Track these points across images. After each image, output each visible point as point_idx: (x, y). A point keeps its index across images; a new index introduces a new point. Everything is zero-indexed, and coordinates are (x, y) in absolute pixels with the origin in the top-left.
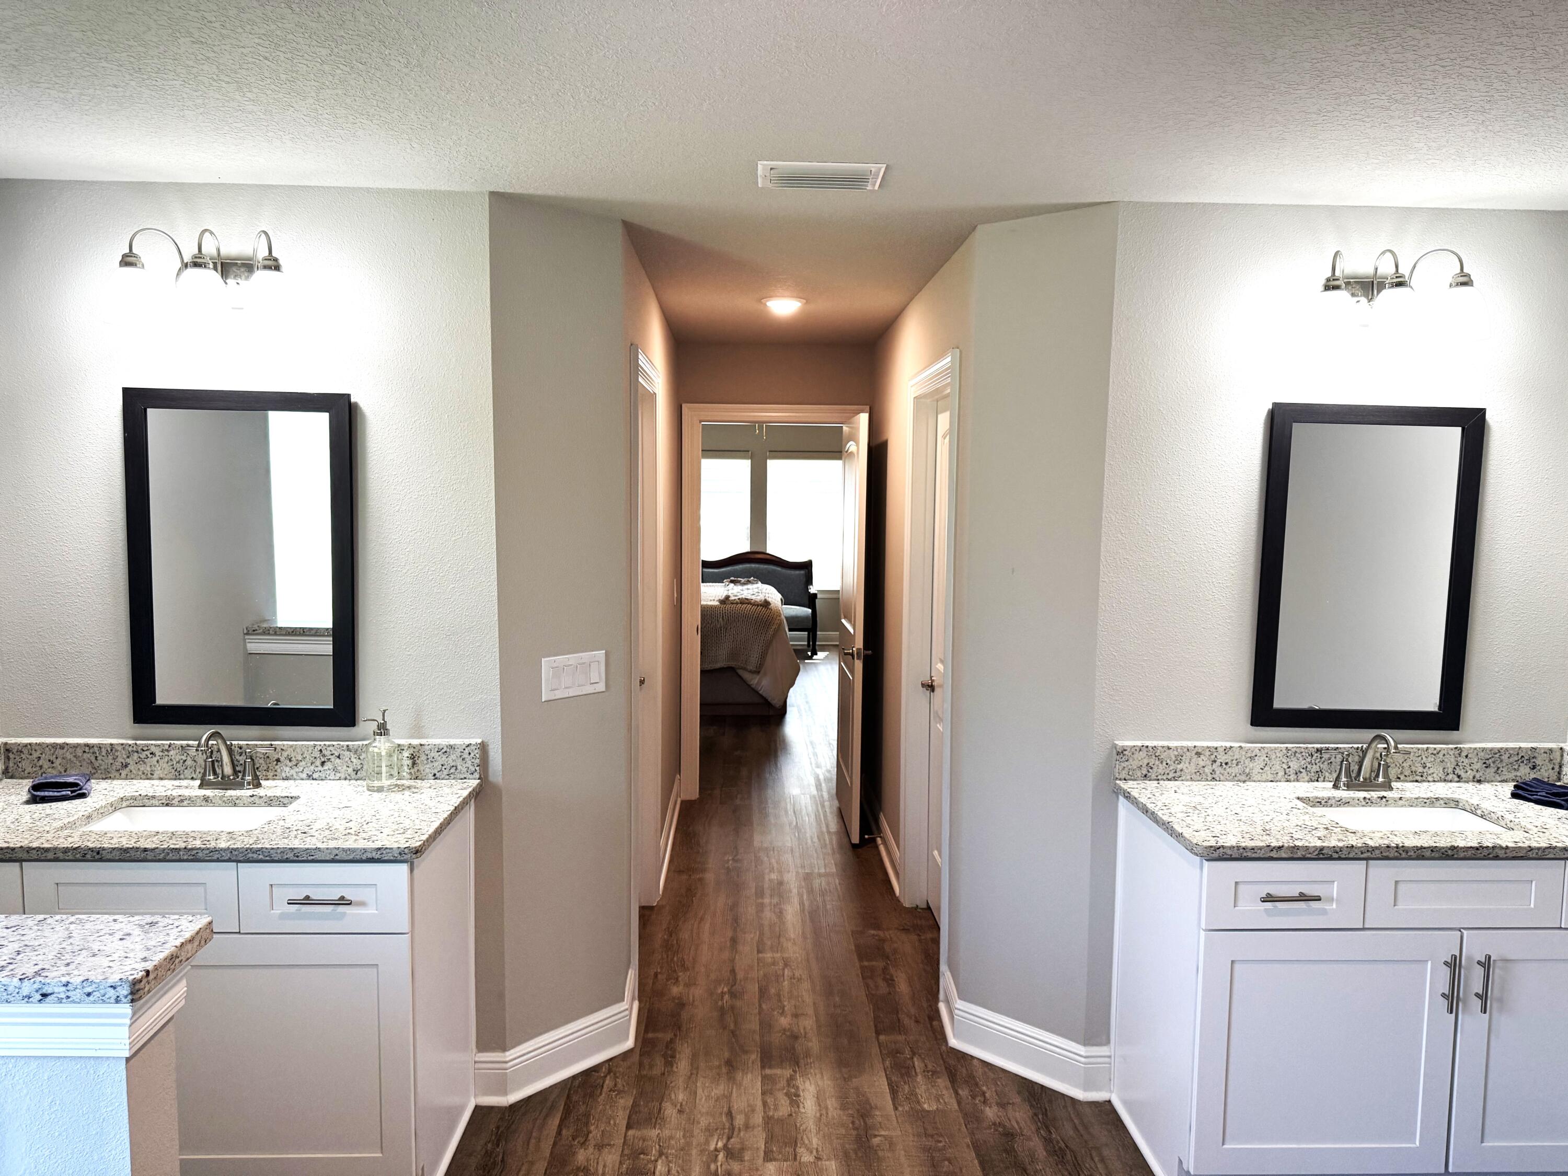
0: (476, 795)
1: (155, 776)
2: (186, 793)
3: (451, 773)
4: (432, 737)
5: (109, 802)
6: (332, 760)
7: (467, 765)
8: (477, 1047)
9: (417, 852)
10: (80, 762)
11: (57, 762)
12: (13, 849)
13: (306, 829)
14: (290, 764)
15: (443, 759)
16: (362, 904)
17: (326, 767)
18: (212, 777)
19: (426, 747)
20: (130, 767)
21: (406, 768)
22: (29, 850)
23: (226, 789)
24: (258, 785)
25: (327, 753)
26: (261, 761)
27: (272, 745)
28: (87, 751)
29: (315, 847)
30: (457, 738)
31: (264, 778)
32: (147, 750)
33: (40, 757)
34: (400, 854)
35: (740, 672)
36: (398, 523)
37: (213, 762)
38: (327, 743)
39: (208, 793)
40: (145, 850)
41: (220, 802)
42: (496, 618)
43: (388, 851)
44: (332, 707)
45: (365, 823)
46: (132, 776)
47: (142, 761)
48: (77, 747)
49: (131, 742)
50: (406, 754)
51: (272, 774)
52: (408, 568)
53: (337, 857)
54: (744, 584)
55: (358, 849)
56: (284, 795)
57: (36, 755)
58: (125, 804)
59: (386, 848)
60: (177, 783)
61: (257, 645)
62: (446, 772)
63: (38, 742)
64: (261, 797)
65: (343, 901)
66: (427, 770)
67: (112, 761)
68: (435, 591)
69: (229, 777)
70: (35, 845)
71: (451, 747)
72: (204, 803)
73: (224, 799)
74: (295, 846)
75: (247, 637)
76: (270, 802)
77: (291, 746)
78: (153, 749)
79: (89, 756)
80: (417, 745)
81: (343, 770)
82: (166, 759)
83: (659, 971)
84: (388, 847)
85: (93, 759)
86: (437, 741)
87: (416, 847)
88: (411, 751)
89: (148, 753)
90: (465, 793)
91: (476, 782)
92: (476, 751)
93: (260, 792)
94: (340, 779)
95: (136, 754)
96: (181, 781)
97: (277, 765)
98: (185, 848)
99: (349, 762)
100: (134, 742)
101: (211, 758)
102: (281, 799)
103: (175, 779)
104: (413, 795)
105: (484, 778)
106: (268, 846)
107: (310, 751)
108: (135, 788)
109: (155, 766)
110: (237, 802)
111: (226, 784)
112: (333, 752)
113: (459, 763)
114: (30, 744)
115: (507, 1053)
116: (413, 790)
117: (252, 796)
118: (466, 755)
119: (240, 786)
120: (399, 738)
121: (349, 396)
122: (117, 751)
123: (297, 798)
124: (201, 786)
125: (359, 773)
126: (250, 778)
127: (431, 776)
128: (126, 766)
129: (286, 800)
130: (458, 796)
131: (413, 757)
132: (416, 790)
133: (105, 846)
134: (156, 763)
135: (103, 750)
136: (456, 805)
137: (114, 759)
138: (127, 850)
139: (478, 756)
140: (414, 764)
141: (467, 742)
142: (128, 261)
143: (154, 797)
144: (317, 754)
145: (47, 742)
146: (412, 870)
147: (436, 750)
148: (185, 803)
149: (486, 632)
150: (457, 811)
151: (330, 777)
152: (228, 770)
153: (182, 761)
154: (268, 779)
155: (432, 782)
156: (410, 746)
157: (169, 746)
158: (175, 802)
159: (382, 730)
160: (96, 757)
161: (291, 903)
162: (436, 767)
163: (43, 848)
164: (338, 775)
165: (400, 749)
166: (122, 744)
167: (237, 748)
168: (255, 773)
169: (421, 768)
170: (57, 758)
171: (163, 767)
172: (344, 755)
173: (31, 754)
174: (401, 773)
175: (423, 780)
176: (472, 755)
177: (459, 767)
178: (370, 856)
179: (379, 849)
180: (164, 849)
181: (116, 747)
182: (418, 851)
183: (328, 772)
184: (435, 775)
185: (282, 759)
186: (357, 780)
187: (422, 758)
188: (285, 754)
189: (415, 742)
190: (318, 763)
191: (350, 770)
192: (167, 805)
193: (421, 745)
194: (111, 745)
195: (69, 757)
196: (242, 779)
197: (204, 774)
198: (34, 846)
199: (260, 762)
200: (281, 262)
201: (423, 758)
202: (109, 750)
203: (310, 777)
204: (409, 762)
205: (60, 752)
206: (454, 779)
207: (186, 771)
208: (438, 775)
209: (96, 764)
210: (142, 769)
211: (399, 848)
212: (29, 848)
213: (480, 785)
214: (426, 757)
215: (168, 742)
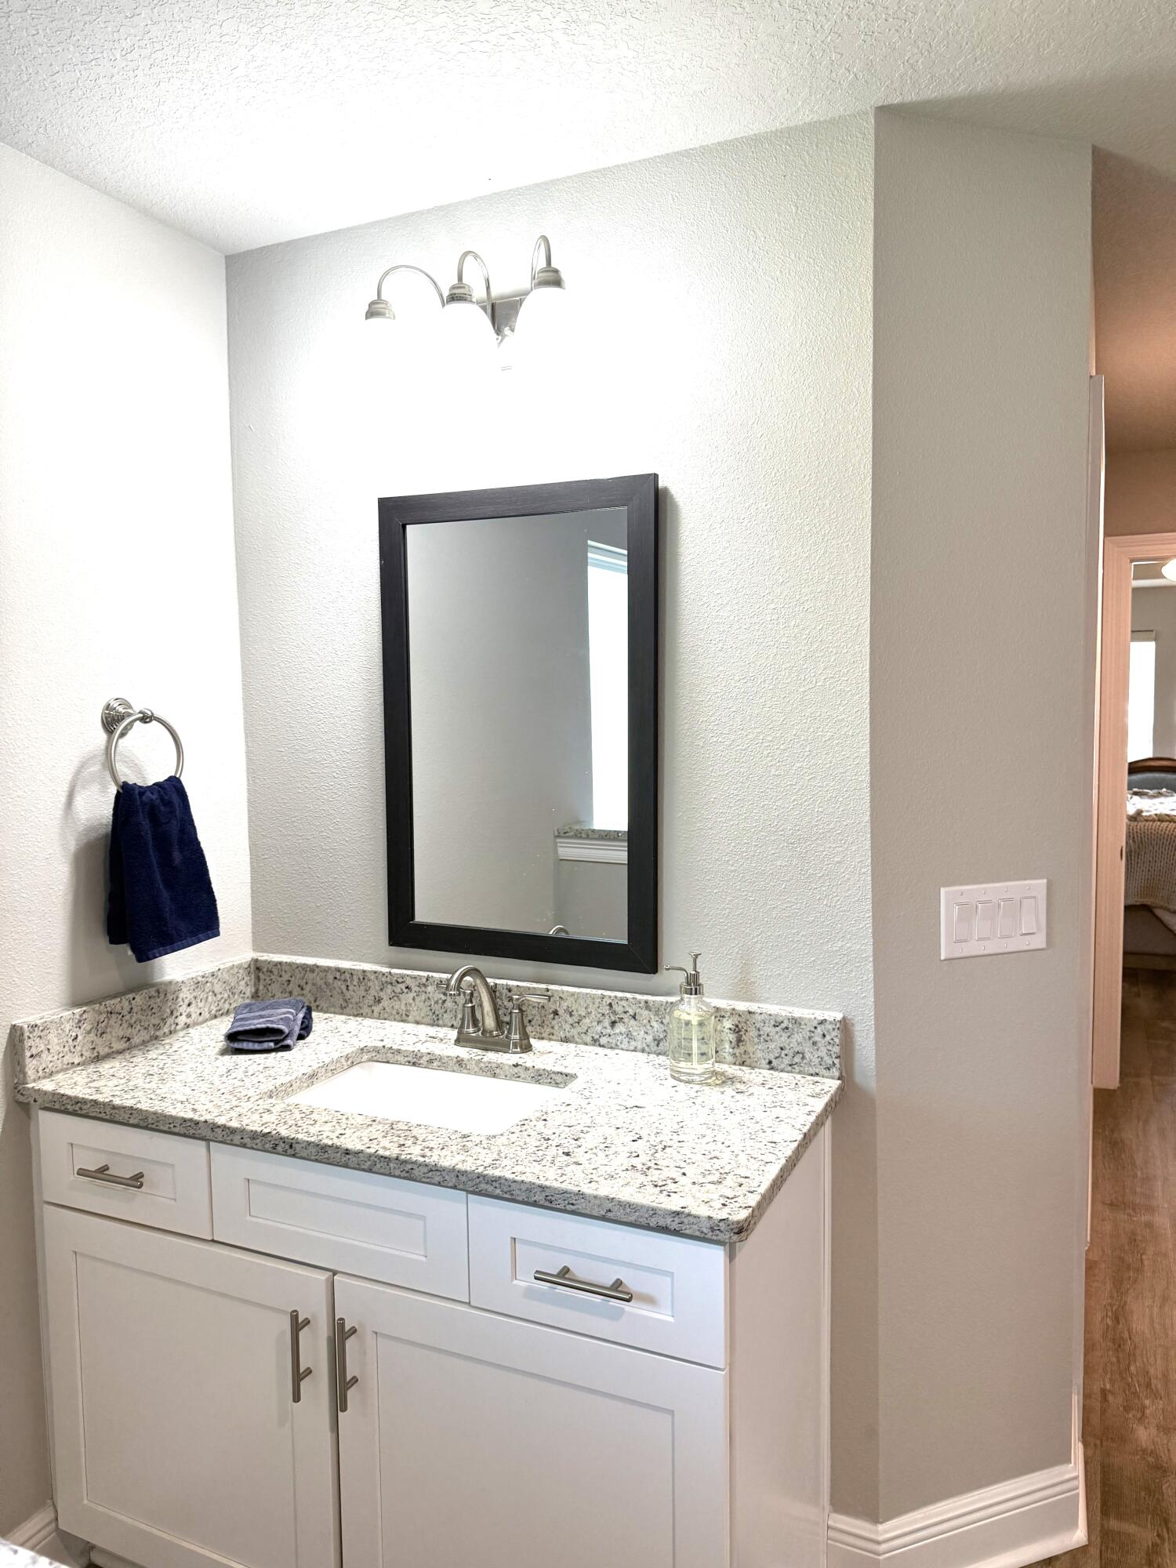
0: (836, 1107)
1: (410, 1018)
2: (438, 1049)
3: (793, 1062)
4: (766, 1001)
5: (344, 1054)
6: (626, 1020)
7: (820, 1054)
8: (832, 1503)
9: (740, 1232)
10: (331, 990)
11: (308, 988)
12: (197, 1123)
13: (570, 1146)
14: (570, 1020)
15: (783, 1039)
16: (649, 1300)
17: (617, 1031)
18: (471, 1030)
19: (757, 1017)
20: (385, 1003)
21: (727, 1046)
22: (214, 1127)
23: (487, 1050)
24: (527, 1048)
25: (618, 1009)
26: (535, 1011)
27: (548, 990)
28: (338, 977)
29: (576, 1189)
30: (806, 1007)
31: (538, 1035)
32: (403, 982)
33: (289, 981)
34: (712, 1229)
35: (1159, 912)
36: (720, 668)
37: (473, 1008)
38: (620, 994)
39: (463, 1052)
40: (347, 1152)
41: (476, 1069)
42: (867, 818)
43: (692, 1220)
44: (625, 942)
45: (660, 1147)
46: (386, 1016)
47: (396, 996)
48: (327, 972)
49: (385, 970)
50: (728, 1024)
51: (547, 1033)
52: (733, 738)
53: (609, 1215)
54: (1153, 797)
55: (642, 1206)
56: (557, 1069)
57: (286, 977)
58: (365, 1057)
59: (689, 1215)
60: (432, 1031)
61: (569, 850)
62: (787, 1061)
63: (288, 961)
64: (527, 1069)
65: (618, 1291)
66: (759, 1054)
67: (364, 994)
68: (772, 773)
69: (491, 1032)
70: (221, 1121)
71: (796, 1021)
72: (456, 1067)
73: (482, 1065)
74: (548, 1183)
75: (558, 840)
76: (540, 1077)
77: (573, 994)
78: (409, 982)
79: (339, 983)
80: (744, 1012)
81: (640, 1037)
82: (423, 997)
83: (1108, 1386)
84: (693, 1212)
85: (344, 988)
86: (773, 1009)
87: (738, 1222)
88: (736, 1019)
89: (403, 986)
90: (819, 1105)
91: (832, 1085)
92: (834, 1033)
93: (527, 1059)
94: (635, 1050)
95: (389, 986)
96: (439, 1029)
97: (554, 1019)
98: (397, 1159)
99: (648, 1027)
100: (388, 970)
101: (471, 1002)
102: (553, 1076)
103: (433, 1025)
104: (738, 1096)
105: (846, 1077)
106: (509, 1176)
107: (597, 1004)
108: (382, 1033)
109: (410, 1005)
110: (497, 1071)
111: (487, 1043)
112: (627, 1009)
113: (807, 1048)
114: (280, 963)
115: (880, 1527)
116: (738, 1085)
117: (516, 1066)
118: (818, 1038)
119: (502, 1047)
120: (717, 997)
121: (656, 476)
122: (369, 980)
123: (574, 1077)
124: (458, 1042)
125: (661, 1044)
126: (518, 1037)
127: (764, 1063)
128: (379, 1001)
129: (559, 1079)
130: (808, 1109)
131: (737, 1030)
132: (741, 1087)
133: (300, 1136)
134: (411, 1001)
135: (355, 977)
136: (805, 1130)
137: (367, 990)
138: (324, 1148)
139: (837, 1040)
140: (739, 1041)
141: (820, 1015)
142: (374, 311)
143: (399, 1051)
144: (606, 1010)
145: (298, 962)
146: (731, 1256)
147: (773, 1023)
148: (436, 1064)
149: (850, 840)
150: (808, 1139)
151: (623, 1046)
152: (490, 1022)
153: (440, 1001)
154: (543, 1039)
155: (766, 1073)
156: (733, 1012)
157: (427, 980)
158: (423, 1061)
159: (693, 986)
160: (347, 986)
161: (540, 1277)
162: (772, 1051)
163: (229, 1128)
164: (633, 1043)
165: (720, 1015)
166: (375, 972)
167: (505, 991)
168: (524, 1027)
169: (750, 1049)
170: (307, 983)
171: (418, 1008)
172: (641, 1015)
173: (281, 976)
174: (721, 1053)
175: (753, 1068)
176: (828, 1038)
177: (807, 1055)
178: (662, 1223)
179: (678, 1213)
180: (370, 1155)
181: (369, 975)
182: (742, 1230)
183: (619, 1038)
184: (770, 1062)
185: (561, 1012)
186: (659, 1054)
187: (751, 1034)
188: (565, 1005)
189: (742, 1006)
190: (607, 1023)
191: (649, 1038)
192: (414, 1064)
193: (750, 1013)
194: (364, 971)
195: (319, 983)
196: (507, 1037)
197: (462, 1026)
198: (220, 1123)
199: (531, 1012)
200: (564, 275)
201: (753, 1033)
202: (361, 978)
203: (595, 1042)
204: (732, 1037)
205: (310, 976)
206: (800, 1072)
207: (445, 1015)
208: (775, 1063)
209: (348, 995)
210: (396, 1007)
211: (710, 1218)
212: (214, 1124)
213: (841, 1089)
214: (756, 1033)
215: (425, 974)
